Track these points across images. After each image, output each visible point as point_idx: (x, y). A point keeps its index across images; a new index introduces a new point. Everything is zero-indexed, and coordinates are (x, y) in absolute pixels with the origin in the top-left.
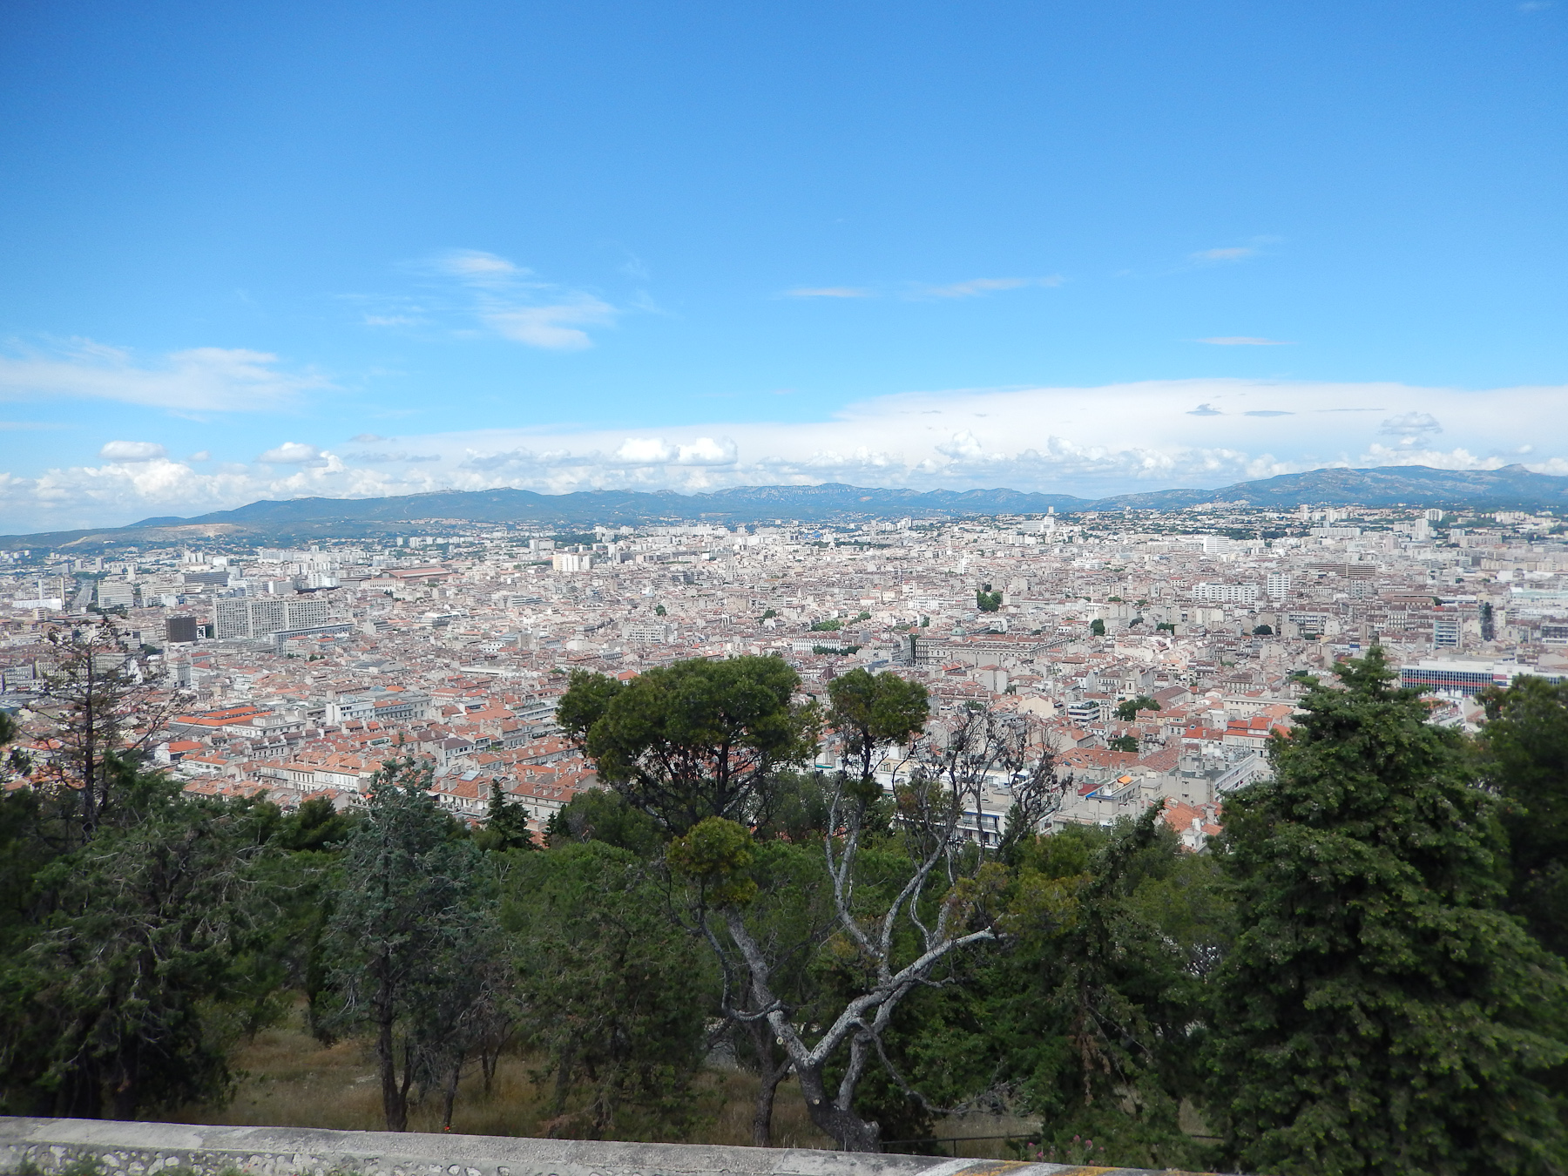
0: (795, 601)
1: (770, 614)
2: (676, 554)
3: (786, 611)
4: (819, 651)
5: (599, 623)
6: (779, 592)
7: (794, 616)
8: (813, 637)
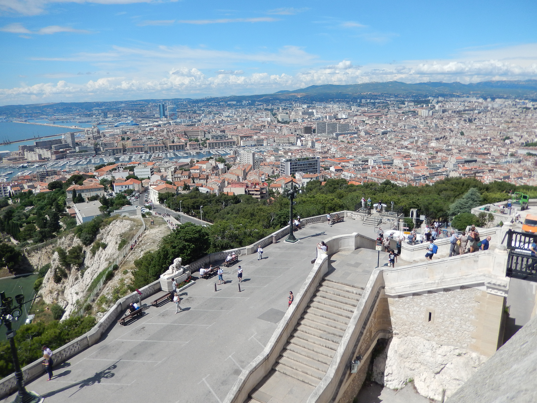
0: (518, 134)
1: (508, 138)
2: (465, 110)
3: (514, 138)
4: (529, 154)
5: (440, 137)
6: (511, 129)
7: (518, 139)
8: (527, 149)
